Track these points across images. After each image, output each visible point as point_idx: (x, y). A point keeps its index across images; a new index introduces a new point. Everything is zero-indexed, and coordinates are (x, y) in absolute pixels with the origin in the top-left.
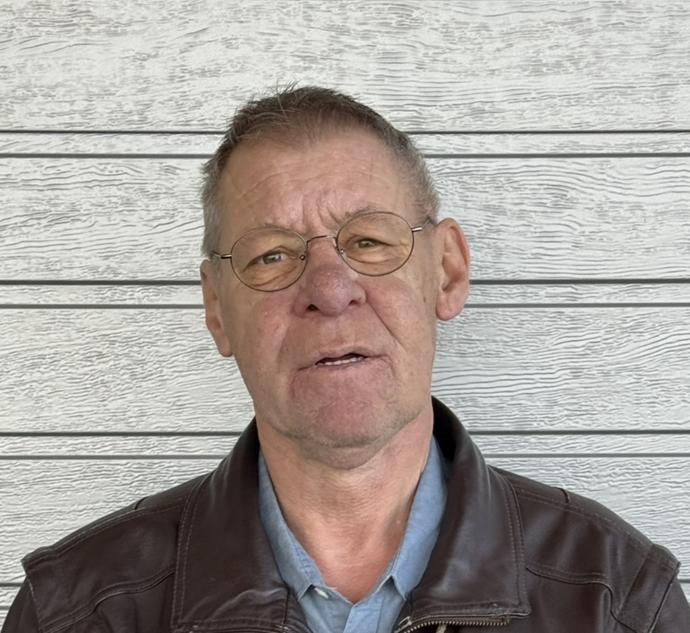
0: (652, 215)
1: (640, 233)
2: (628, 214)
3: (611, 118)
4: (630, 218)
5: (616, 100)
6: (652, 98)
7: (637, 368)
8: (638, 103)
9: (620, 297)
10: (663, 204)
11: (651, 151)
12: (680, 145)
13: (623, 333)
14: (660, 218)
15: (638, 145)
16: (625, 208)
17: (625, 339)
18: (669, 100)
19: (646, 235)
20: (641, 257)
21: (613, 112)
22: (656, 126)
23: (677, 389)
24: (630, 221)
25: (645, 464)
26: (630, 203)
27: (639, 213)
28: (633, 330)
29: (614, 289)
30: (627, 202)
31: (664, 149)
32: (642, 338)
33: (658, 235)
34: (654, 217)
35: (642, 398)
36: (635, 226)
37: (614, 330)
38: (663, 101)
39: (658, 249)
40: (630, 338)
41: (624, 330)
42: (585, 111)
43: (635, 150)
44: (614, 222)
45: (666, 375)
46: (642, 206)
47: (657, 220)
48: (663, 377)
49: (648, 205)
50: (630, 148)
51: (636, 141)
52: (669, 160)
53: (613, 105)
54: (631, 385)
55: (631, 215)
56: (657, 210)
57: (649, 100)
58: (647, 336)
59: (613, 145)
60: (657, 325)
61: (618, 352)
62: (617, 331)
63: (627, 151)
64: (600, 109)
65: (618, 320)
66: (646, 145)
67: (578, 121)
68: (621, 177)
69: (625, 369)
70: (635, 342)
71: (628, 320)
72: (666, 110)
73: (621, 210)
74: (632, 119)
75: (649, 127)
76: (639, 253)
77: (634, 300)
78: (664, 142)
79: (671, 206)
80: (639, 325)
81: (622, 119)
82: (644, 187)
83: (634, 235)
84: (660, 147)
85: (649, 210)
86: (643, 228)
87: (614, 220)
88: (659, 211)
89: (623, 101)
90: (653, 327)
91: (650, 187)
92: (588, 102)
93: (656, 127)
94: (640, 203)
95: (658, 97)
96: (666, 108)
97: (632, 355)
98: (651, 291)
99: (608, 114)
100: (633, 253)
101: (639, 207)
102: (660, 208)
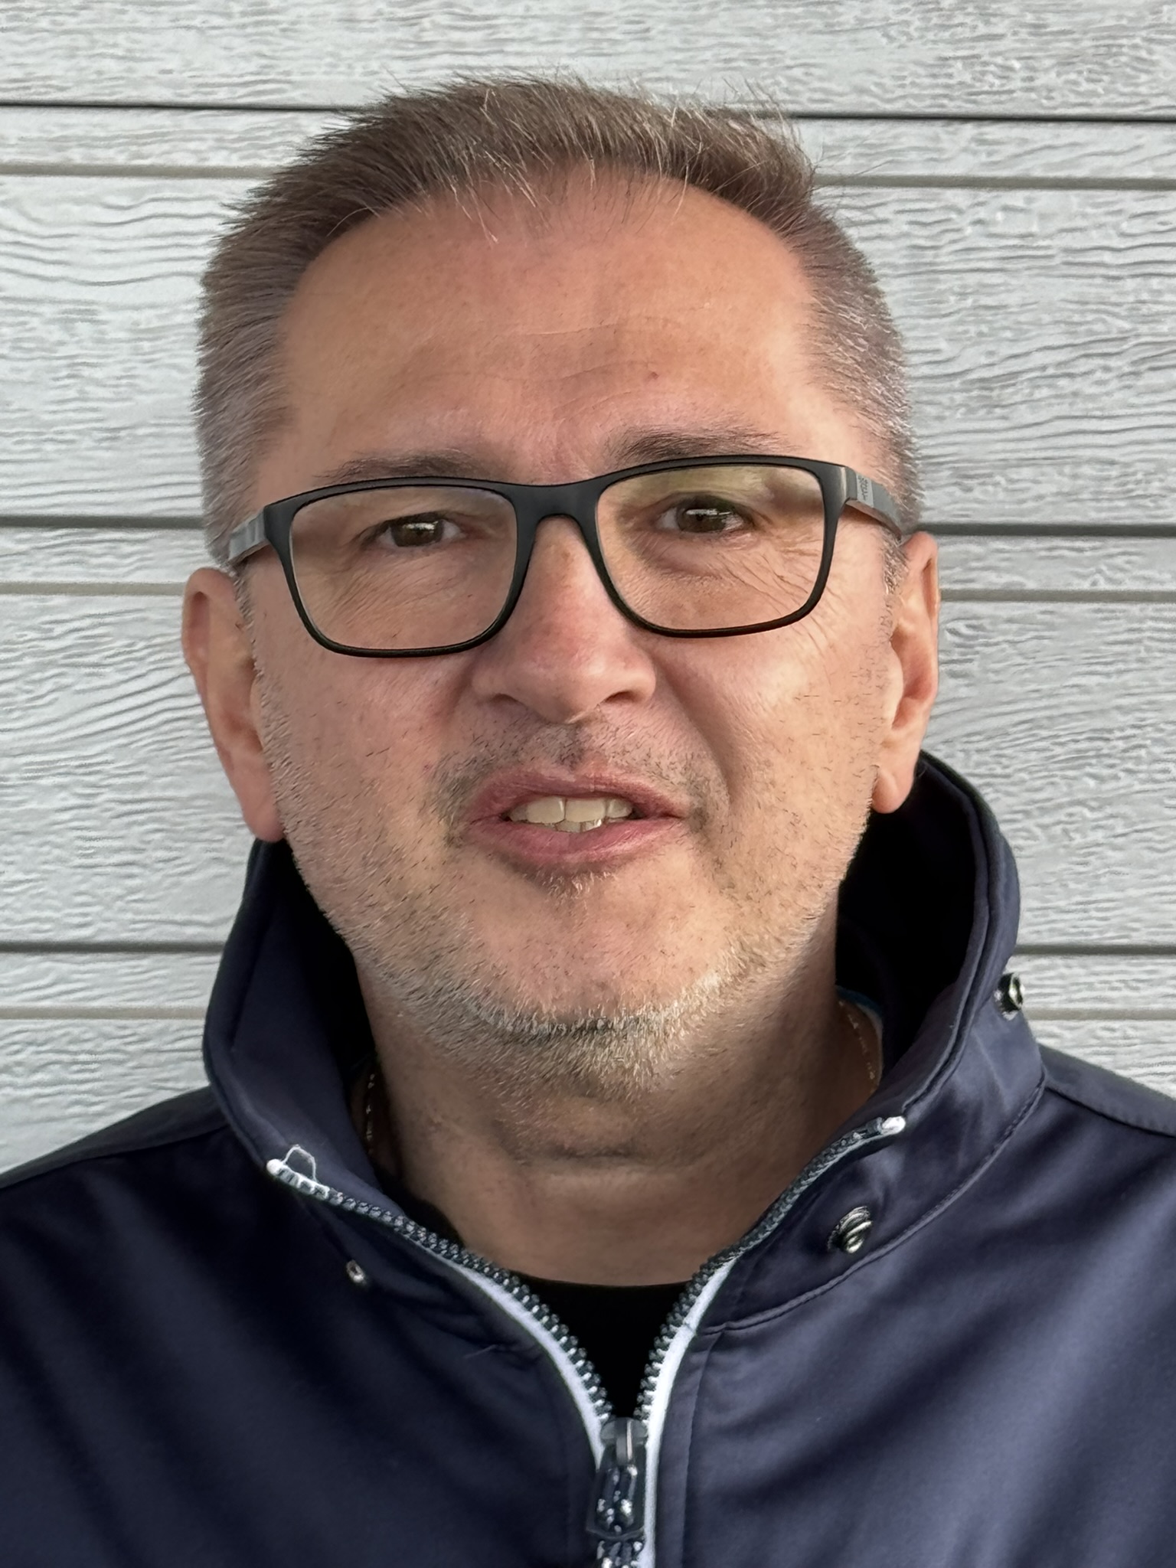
0: (122, 335)
1: (88, 388)
2: (56, 334)
4: (61, 343)
7: (87, 767)
9: (36, 564)
11: (121, 159)
13: (42, 667)
14: (146, 345)
16: (49, 316)
17: (49, 685)
20: (90, 453)
24: (63, 351)
25: (109, 1037)
26: (60, 302)
27: (83, 329)
28: (71, 659)
30: (53, 302)
32: (97, 682)
33: (142, 392)
34: (129, 341)
35: (98, 851)
39: (141, 431)
40: (64, 681)
41: (47, 659)
43: (77, 156)
45: (165, 787)
46: (93, 312)
47: (137, 352)
48: (158, 794)
49: (114, 308)
54: (66, 816)
56: (137, 323)
58: (112, 676)
60: (141, 644)
63: (53, 158)
68: (34, 228)
69: (47, 768)
71: (59, 630)
73: (35, 322)
76: (87, 442)
77: (76, 575)
80: (93, 643)
82: (100, 259)
85: (116, 324)
86: (98, 374)
94: (93, 303)
97: (70, 729)
98: (127, 548)
100: (72, 442)
101: (87, 312)
102: (147, 318)
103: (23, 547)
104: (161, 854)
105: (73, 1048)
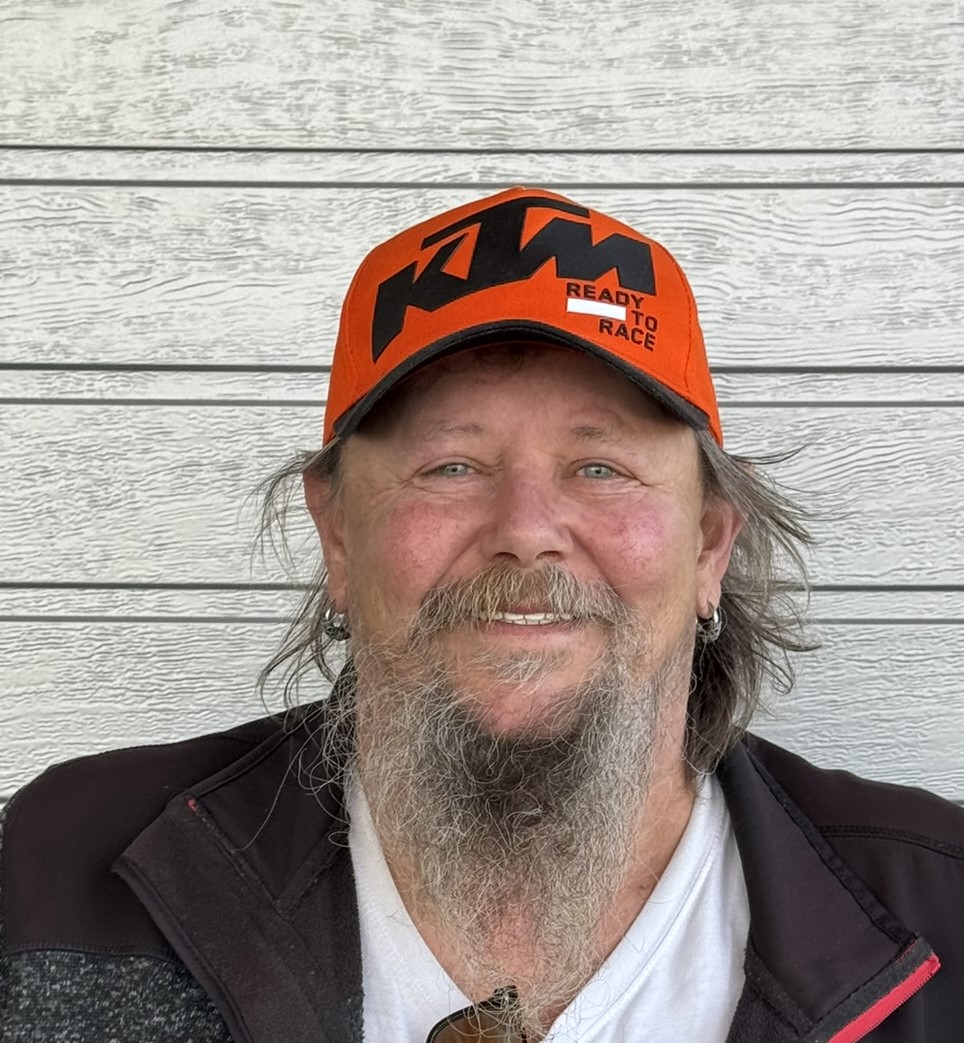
3: (780, 131)
5: (788, 104)
6: (841, 102)
8: (820, 109)
10: (854, 257)
12: (881, 172)
15: (819, 171)
18: (865, 106)
19: (828, 303)
21: (784, 122)
22: (846, 142)
23: (872, 526)
29: (783, 380)
31: (857, 177)
36: (813, 290)
37: (783, 441)
38: (855, 107)
42: (743, 121)
44: (784, 283)
50: (809, 175)
51: (816, 166)
52: (864, 193)
53: (782, 112)
55: (809, 273)
57: (836, 105)
59: (783, 171)
61: (788, 473)
62: (787, 442)
64: (765, 118)
65: (788, 425)
66: (832, 171)
67: (732, 135)
70: (812, 458)
72: (859, 120)
74: (810, 133)
75: (835, 145)
78: (857, 167)
79: (865, 260)
81: (796, 132)
83: (812, 302)
84: (851, 174)
87: (783, 280)
88: (848, 267)
89: (798, 106)
90: (838, 437)
91: (835, 232)
92: (746, 108)
93: (846, 145)
95: (849, 101)
96: (860, 117)
99: (776, 125)
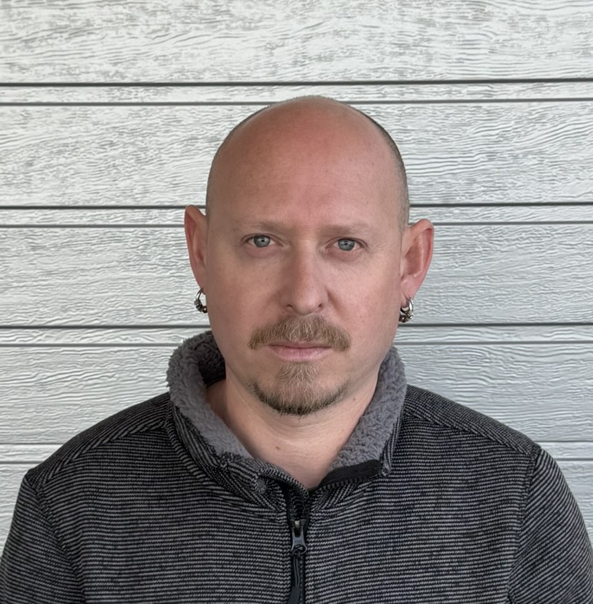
103: (524, 89)
104: (562, 177)
105: (536, 233)
